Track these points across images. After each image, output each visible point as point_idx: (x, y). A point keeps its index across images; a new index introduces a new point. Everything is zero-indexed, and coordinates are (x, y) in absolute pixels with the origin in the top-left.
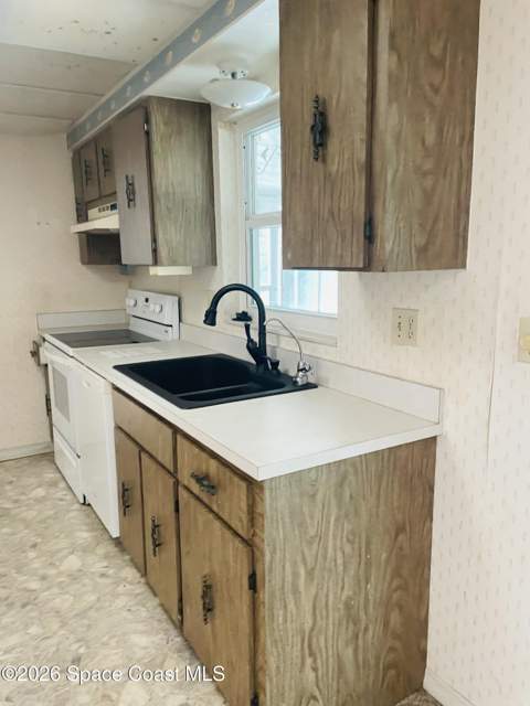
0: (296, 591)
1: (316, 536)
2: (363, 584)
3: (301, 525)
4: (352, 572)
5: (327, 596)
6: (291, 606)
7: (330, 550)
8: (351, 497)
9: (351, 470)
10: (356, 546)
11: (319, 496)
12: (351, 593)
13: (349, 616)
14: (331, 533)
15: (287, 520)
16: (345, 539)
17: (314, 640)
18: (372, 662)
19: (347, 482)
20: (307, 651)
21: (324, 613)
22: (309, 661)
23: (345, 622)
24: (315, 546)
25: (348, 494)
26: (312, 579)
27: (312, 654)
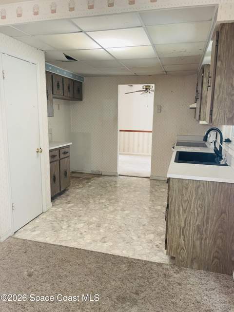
0: (179, 213)
1: (187, 200)
2: (205, 223)
3: (182, 195)
4: (201, 217)
5: (190, 220)
6: (177, 217)
7: (192, 207)
8: (202, 193)
9: (202, 185)
10: (203, 210)
11: (189, 189)
12: (200, 224)
13: (198, 231)
14: (193, 201)
15: (177, 192)
16: (198, 206)
17: (184, 232)
18: (208, 252)
19: (200, 188)
20: (182, 233)
21: (189, 225)
22: (182, 237)
23: (197, 232)
24: (186, 203)
25: (200, 192)
26: (185, 213)
27: (183, 235)
